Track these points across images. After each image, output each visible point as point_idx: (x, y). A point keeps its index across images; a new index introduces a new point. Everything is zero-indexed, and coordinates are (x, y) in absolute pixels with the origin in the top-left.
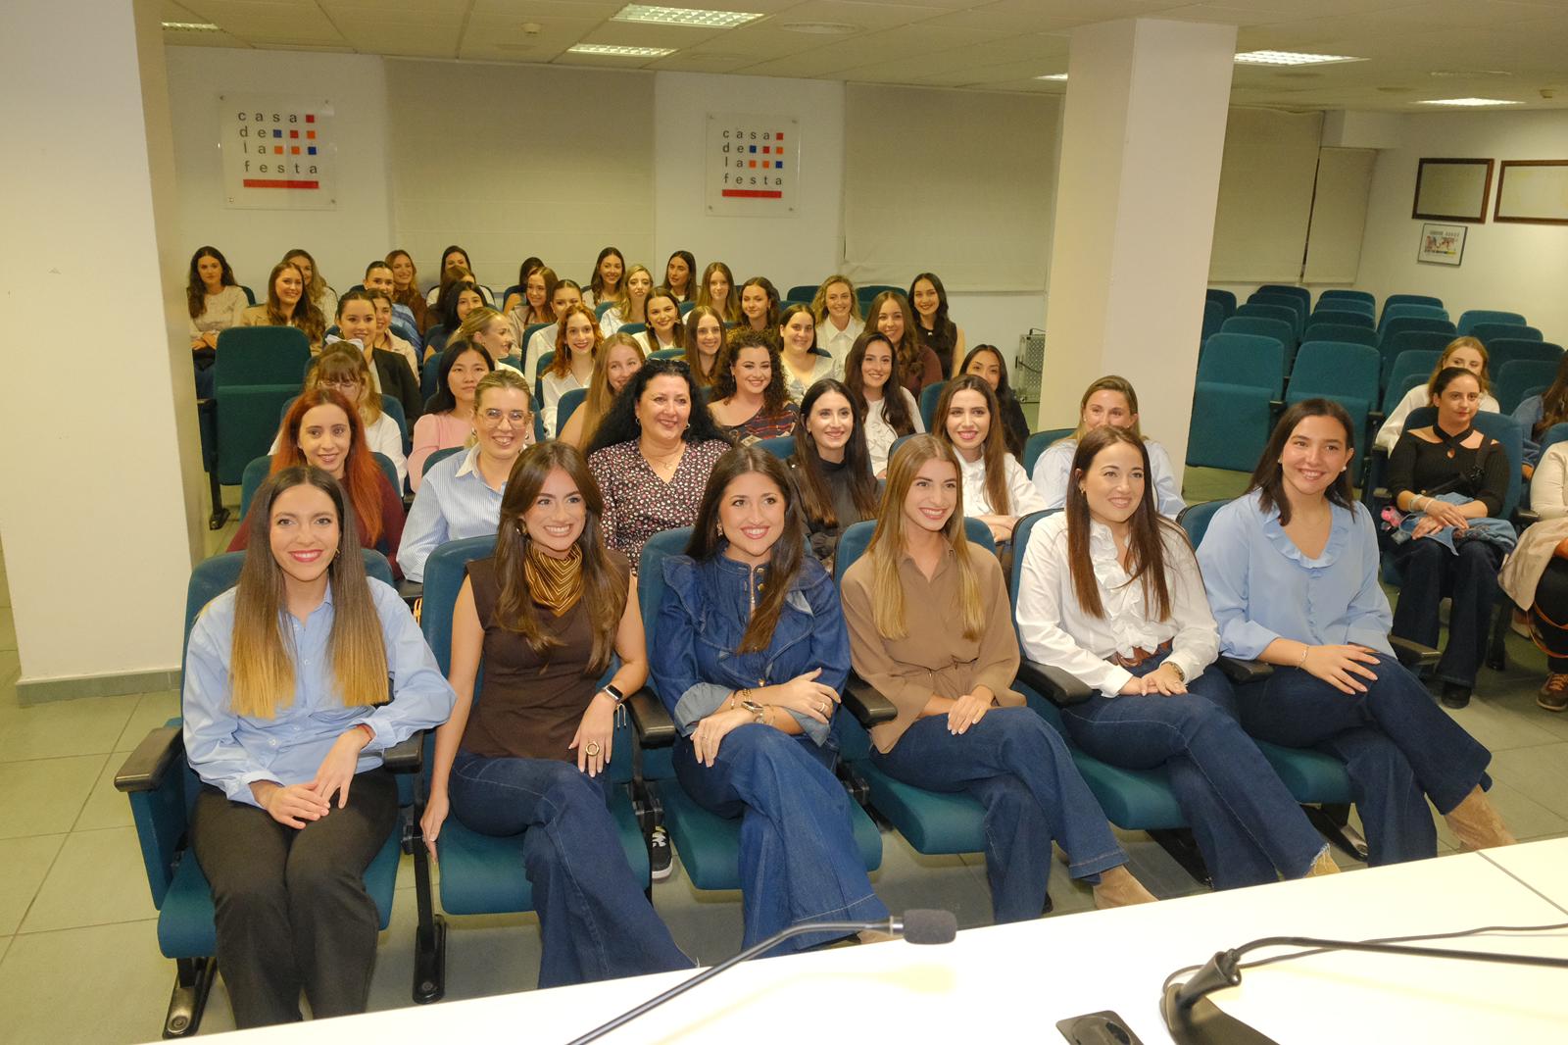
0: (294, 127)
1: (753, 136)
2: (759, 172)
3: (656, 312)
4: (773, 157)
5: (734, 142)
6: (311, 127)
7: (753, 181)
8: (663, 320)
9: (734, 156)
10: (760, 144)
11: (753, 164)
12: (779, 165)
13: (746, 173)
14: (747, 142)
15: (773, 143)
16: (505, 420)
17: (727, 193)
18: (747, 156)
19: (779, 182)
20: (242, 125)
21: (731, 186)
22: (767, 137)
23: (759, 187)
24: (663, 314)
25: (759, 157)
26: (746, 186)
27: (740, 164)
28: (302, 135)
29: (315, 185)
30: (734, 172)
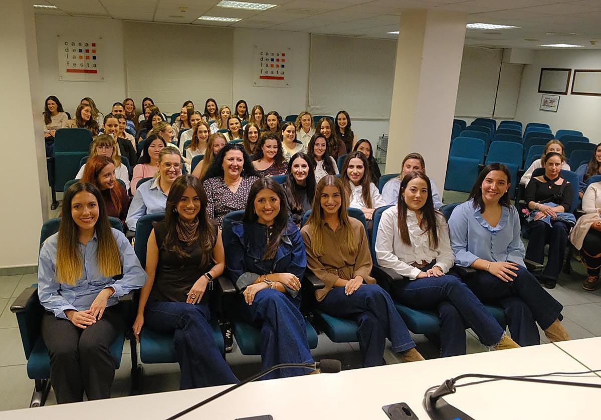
0: (87, 48)
1: (273, 54)
2: (275, 69)
3: (232, 124)
4: (280, 63)
5: (265, 57)
6: (94, 48)
7: (272, 73)
8: (235, 128)
9: (264, 62)
10: (275, 58)
11: (272, 66)
12: (283, 66)
13: (270, 69)
14: (270, 57)
15: (281, 58)
16: (173, 167)
17: (262, 77)
18: (270, 62)
19: (283, 73)
20: (66, 47)
21: (264, 74)
22: (278, 55)
23: (275, 75)
24: (235, 125)
25: (275, 63)
26: (269, 75)
27: (267, 66)
28: (90, 51)
29: (95, 72)
30: (265, 69)
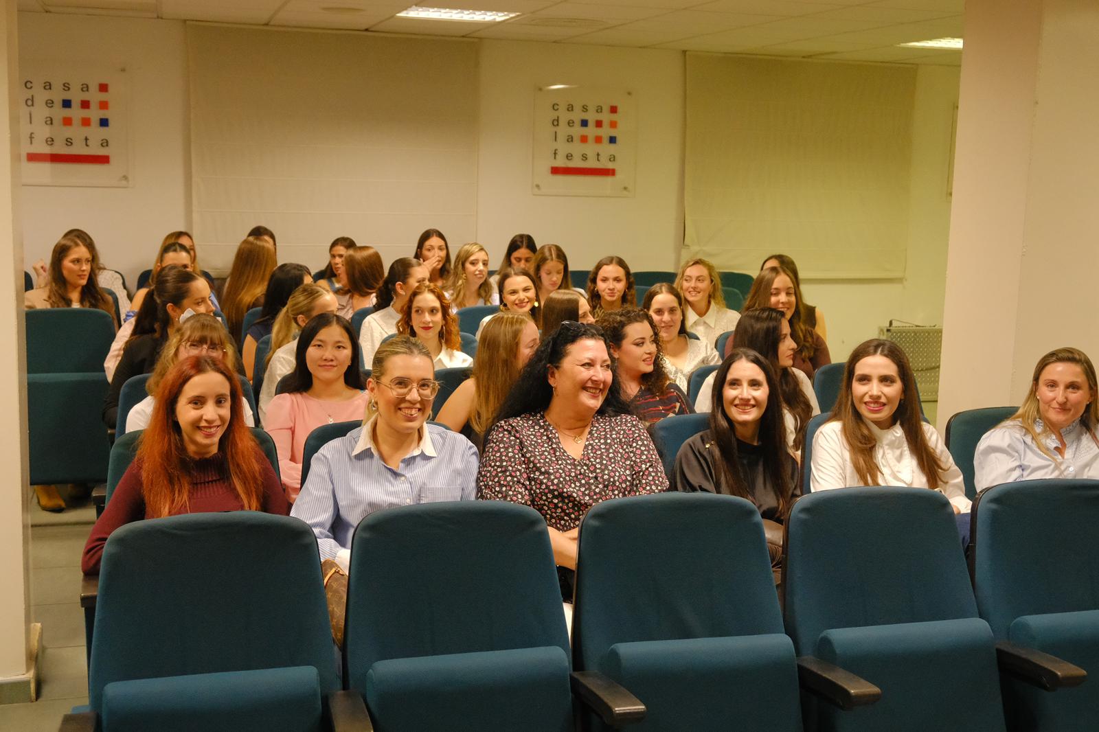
0: (86, 96)
1: (585, 109)
2: (590, 149)
3: (514, 292)
4: (606, 132)
5: (564, 117)
6: (103, 96)
7: (585, 157)
8: (522, 301)
9: (563, 130)
10: (591, 117)
11: (584, 139)
12: (612, 140)
13: (577, 149)
14: (577, 116)
15: (606, 117)
16: (415, 390)
17: (555, 171)
18: (578, 131)
19: (613, 158)
20: (28, 94)
21: (561, 162)
22: (599, 110)
23: (591, 164)
24: (522, 295)
25: (591, 131)
26: (577, 163)
27: (570, 139)
28: (93, 105)
29: (104, 160)
30: (564, 148)
